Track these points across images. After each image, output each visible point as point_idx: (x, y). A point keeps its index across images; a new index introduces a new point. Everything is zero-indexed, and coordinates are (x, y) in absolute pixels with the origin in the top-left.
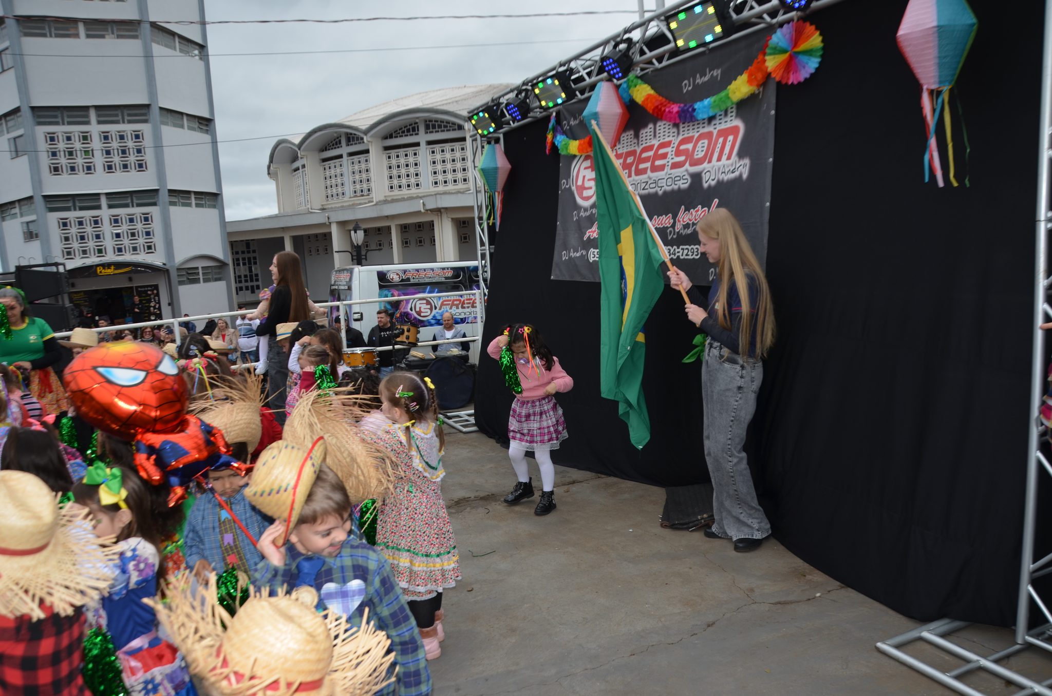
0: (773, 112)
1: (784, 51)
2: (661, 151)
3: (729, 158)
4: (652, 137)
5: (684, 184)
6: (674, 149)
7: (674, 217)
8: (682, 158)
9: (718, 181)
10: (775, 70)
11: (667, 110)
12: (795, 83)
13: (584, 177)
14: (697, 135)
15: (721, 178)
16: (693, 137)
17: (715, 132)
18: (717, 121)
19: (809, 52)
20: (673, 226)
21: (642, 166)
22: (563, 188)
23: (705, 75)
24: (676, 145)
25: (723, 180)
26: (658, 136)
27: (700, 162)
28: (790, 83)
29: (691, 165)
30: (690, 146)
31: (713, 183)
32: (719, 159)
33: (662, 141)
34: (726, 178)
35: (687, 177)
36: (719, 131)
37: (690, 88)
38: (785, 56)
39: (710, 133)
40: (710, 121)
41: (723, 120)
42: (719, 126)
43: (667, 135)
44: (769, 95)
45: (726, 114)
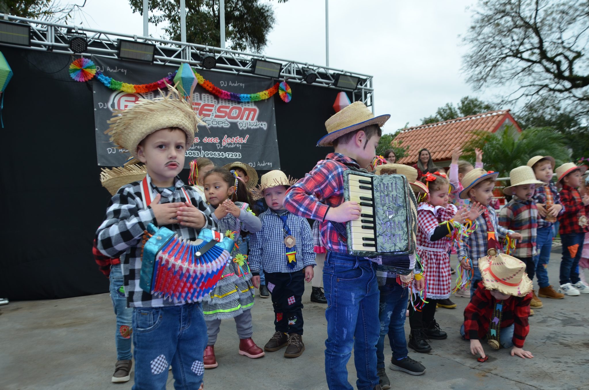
0: (273, 109)
1: (283, 90)
2: (206, 108)
3: (252, 119)
4: (199, 99)
5: (227, 126)
7: (221, 139)
8: (223, 114)
9: (248, 128)
10: (282, 95)
11: (223, 91)
13: (126, 106)
14: (231, 107)
15: (249, 127)
17: (243, 109)
18: (244, 104)
19: (289, 94)
20: (220, 143)
23: (235, 83)
24: (217, 107)
25: (250, 128)
26: (203, 100)
27: (236, 118)
28: (286, 101)
29: (229, 118)
30: (228, 110)
31: (245, 128)
32: (247, 119)
33: (206, 103)
34: (252, 128)
35: (227, 122)
36: (245, 108)
37: (226, 85)
40: (239, 103)
41: (247, 105)
42: (244, 107)
43: (210, 101)
44: (272, 102)
45: (248, 102)
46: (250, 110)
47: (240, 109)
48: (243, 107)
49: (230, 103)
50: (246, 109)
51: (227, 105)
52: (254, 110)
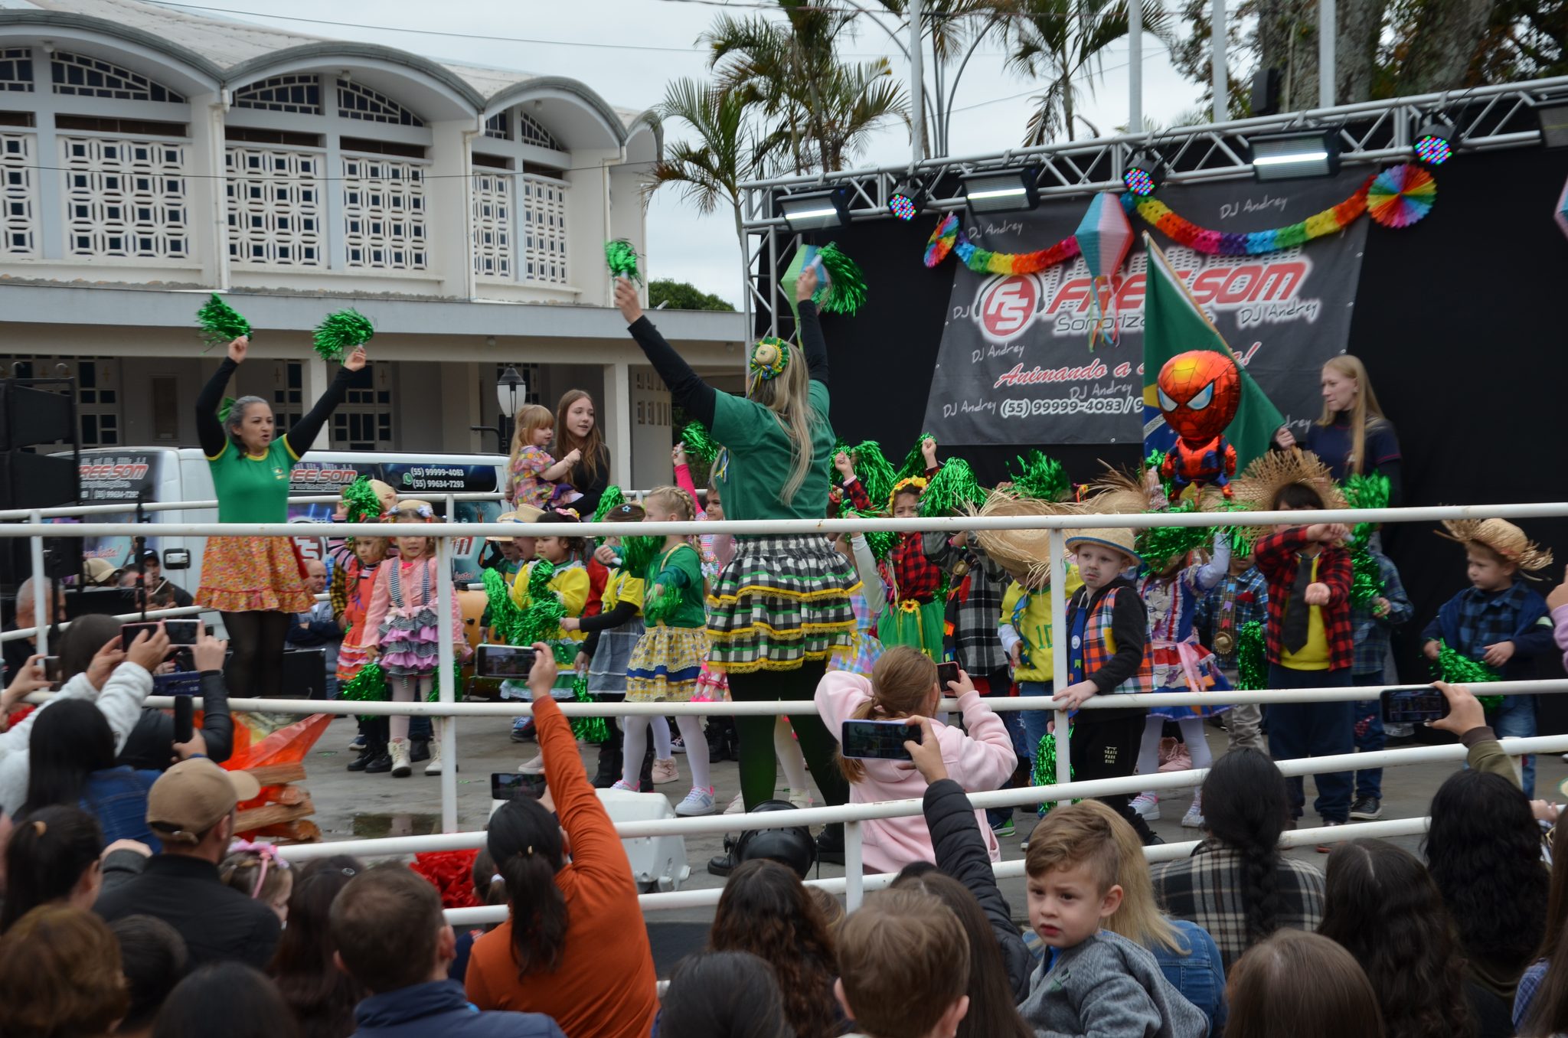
0: (1360, 255)
1: (1388, 192)
6: (1193, 282)
10: (1378, 211)
11: (1201, 235)
12: (1400, 226)
13: (1001, 305)
14: (1233, 268)
15: (1268, 318)
16: (1228, 271)
17: (1265, 268)
18: (1271, 257)
19: (1420, 198)
21: (1127, 298)
22: (955, 317)
23: (1261, 203)
24: (1196, 277)
25: (1270, 322)
27: (1235, 298)
28: (1394, 225)
30: (1221, 280)
31: (1255, 324)
36: (1271, 267)
37: (1235, 215)
38: (1394, 197)
39: (1258, 269)
40: (1258, 256)
41: (1280, 256)
42: (1272, 262)
43: (1183, 262)
44: (1360, 234)
45: (1286, 249)
46: (1282, 270)
47: (1256, 271)
48: (1264, 265)
49: (1235, 259)
50: (1272, 270)
51: (1225, 266)
52: (1297, 269)
